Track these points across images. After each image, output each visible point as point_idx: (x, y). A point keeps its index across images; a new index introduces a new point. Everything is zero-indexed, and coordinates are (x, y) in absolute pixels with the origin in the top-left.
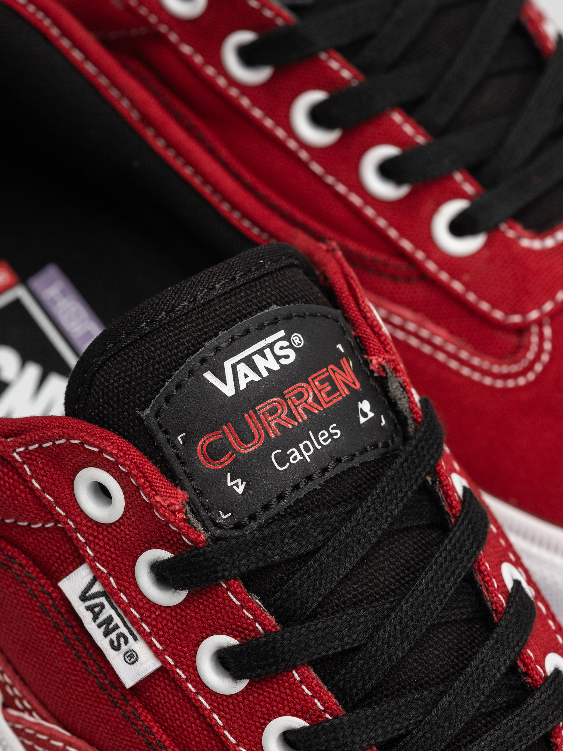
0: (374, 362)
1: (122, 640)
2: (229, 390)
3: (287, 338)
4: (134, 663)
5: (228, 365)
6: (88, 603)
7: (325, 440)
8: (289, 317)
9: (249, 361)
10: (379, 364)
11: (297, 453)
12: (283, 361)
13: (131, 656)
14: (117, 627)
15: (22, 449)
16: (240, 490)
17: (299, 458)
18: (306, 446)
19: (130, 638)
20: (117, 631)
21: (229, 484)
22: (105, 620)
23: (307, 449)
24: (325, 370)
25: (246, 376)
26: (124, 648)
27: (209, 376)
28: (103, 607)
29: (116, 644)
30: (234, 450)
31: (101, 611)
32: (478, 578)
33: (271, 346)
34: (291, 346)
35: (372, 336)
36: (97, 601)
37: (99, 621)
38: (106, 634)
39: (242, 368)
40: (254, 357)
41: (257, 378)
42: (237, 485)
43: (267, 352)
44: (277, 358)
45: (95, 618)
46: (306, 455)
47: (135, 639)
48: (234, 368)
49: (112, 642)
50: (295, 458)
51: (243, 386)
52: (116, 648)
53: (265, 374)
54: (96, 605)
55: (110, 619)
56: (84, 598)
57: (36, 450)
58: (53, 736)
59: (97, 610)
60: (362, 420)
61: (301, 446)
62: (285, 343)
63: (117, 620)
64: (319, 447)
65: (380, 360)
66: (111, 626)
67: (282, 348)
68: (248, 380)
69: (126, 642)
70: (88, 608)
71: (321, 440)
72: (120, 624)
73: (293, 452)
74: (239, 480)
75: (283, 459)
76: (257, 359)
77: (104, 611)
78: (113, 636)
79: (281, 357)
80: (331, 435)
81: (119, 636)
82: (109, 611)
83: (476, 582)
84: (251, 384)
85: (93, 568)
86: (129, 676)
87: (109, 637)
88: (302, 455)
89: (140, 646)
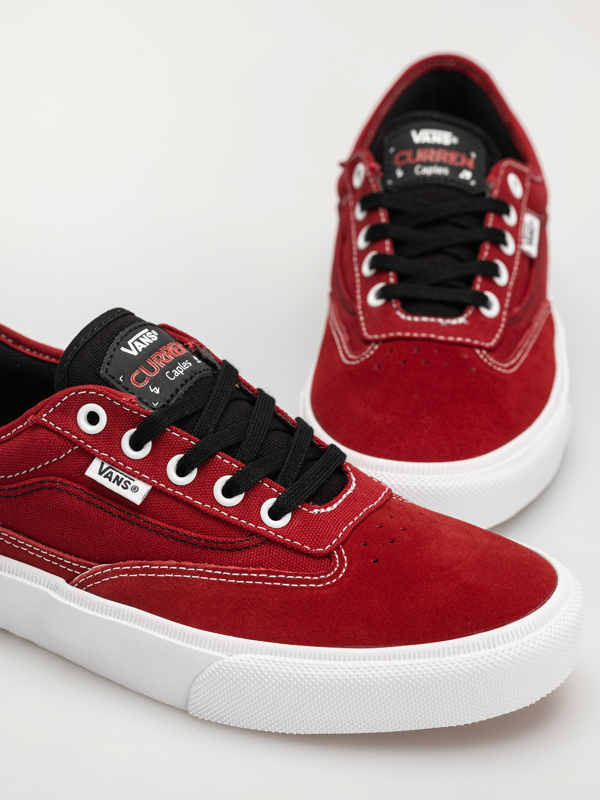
0: (191, 344)
1: (127, 484)
2: (135, 353)
3: (150, 331)
4: (137, 490)
5: (130, 343)
6: (104, 475)
9: (138, 341)
10: (193, 344)
11: (176, 372)
12: (153, 339)
13: (135, 489)
14: (122, 479)
15: (45, 415)
16: (158, 392)
17: (178, 374)
18: (179, 369)
19: (131, 481)
20: (123, 481)
21: (152, 391)
22: (115, 479)
23: (181, 370)
25: (140, 346)
26: (130, 487)
27: (123, 349)
28: (111, 473)
29: (125, 486)
30: (148, 377)
31: (111, 476)
32: (280, 414)
33: (145, 335)
34: (153, 334)
36: (108, 471)
37: (112, 480)
38: (118, 484)
39: (137, 343)
40: (139, 339)
41: (145, 346)
42: (155, 390)
45: (110, 480)
46: (181, 372)
47: (134, 480)
48: (133, 344)
49: (123, 487)
50: (176, 374)
51: (140, 350)
52: (126, 488)
53: (148, 345)
54: (108, 474)
55: (117, 477)
56: (100, 473)
57: (53, 411)
58: (103, 569)
59: (109, 476)
60: (197, 362)
61: (177, 368)
62: (150, 333)
63: (121, 476)
64: (185, 369)
66: (119, 480)
67: (150, 335)
68: (142, 347)
69: (130, 484)
70: (105, 477)
71: (184, 366)
72: (123, 477)
73: (174, 372)
74: (156, 388)
75: (172, 375)
76: (141, 339)
77: (113, 475)
78: (122, 483)
79: (151, 338)
80: (188, 366)
81: (125, 482)
82: (115, 474)
83: (279, 417)
84: (143, 349)
86: (137, 498)
87: (120, 485)
88: (179, 372)
89: (137, 483)
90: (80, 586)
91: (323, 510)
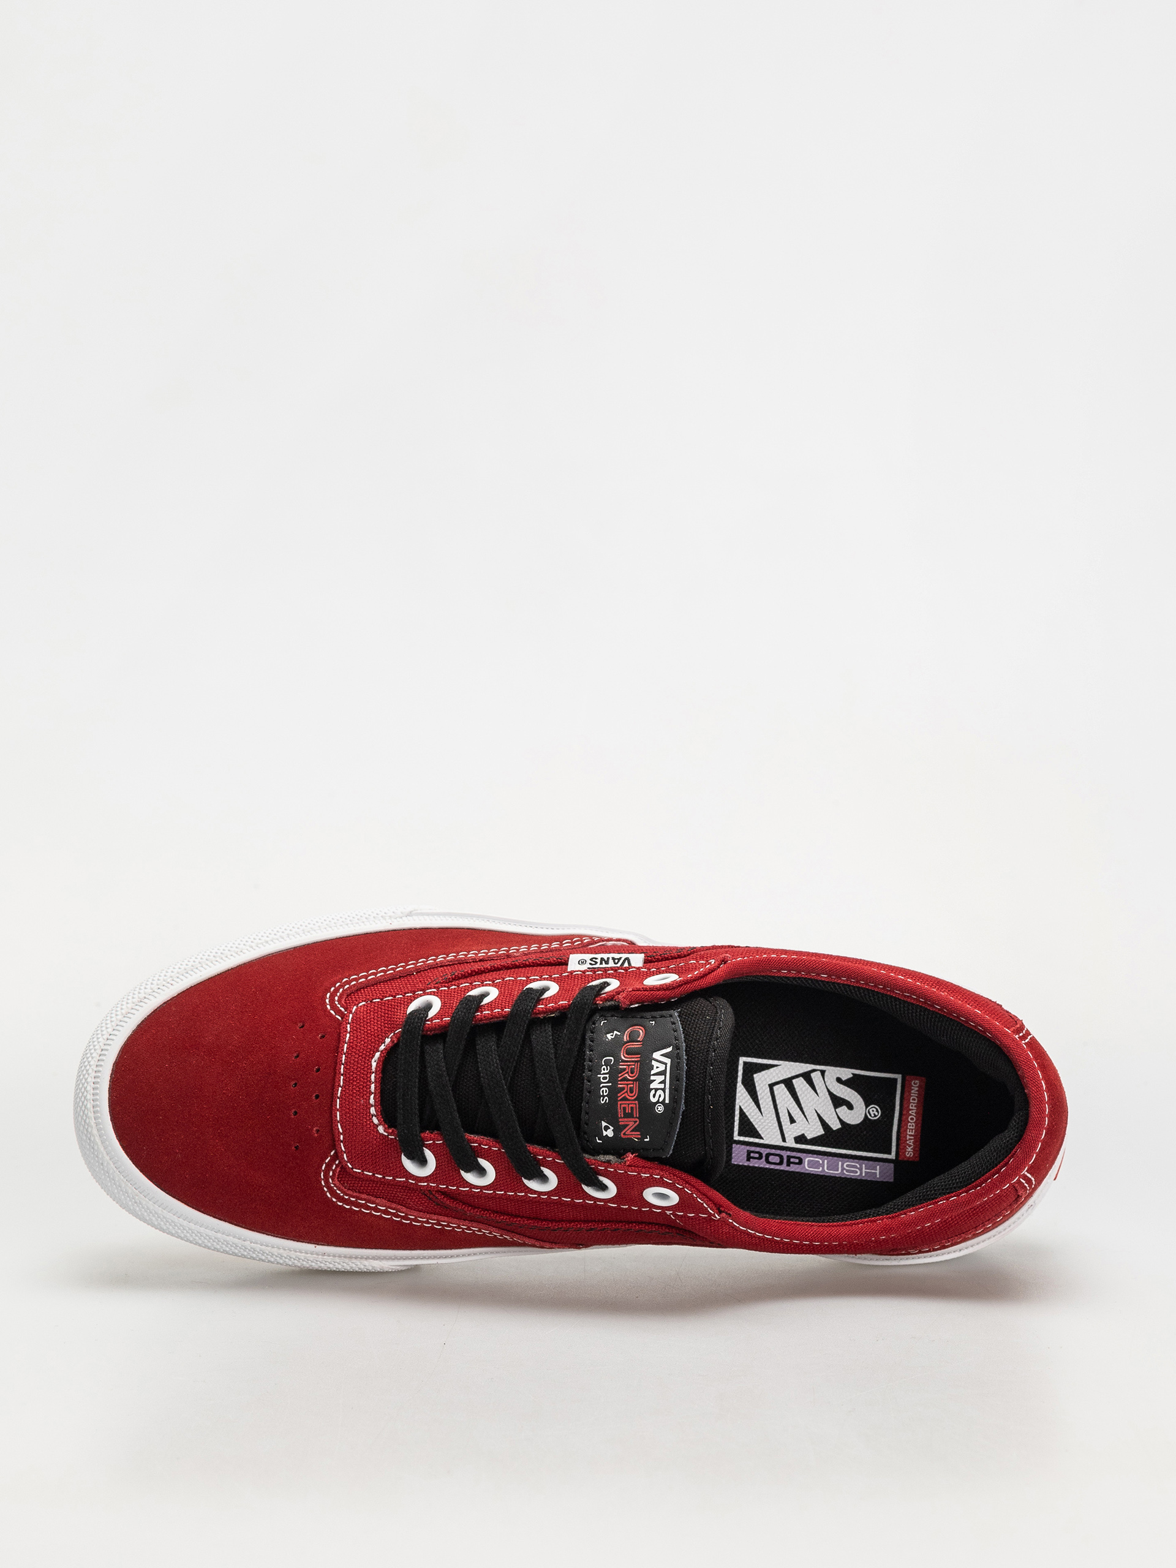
0: (631, 1155)
1: (593, 963)
2: (657, 1055)
3: (663, 1102)
4: (579, 962)
5: (668, 1061)
6: (623, 959)
7: (603, 1091)
9: (663, 1073)
11: (606, 1071)
12: (653, 1092)
13: (583, 962)
17: (603, 1072)
19: (591, 966)
20: (599, 963)
21: (615, 1032)
22: (609, 961)
23: (605, 1078)
24: (638, 1116)
25: (657, 1067)
26: (589, 962)
27: (669, 1049)
28: (615, 963)
29: (594, 960)
30: (628, 1043)
33: (664, 1090)
34: (658, 1102)
36: (620, 963)
38: (602, 958)
39: (662, 1068)
40: (664, 1076)
41: (653, 1072)
42: (612, 1036)
43: (662, 1086)
44: (656, 1090)
45: (614, 958)
46: (602, 1076)
47: (588, 967)
48: (666, 1064)
49: (596, 959)
50: (604, 1069)
51: (653, 1063)
52: (591, 960)
53: (652, 1078)
56: (627, 959)
59: (617, 961)
60: (604, 1124)
62: (661, 1100)
63: (604, 966)
64: (601, 1086)
65: (629, 1158)
66: (603, 962)
67: (660, 1096)
68: (655, 1068)
69: (590, 964)
70: (621, 958)
71: (604, 1089)
72: (601, 966)
75: (607, 1063)
76: (662, 1078)
79: (656, 1092)
80: (604, 1096)
81: (596, 963)
84: (652, 1068)
86: (575, 957)
87: (600, 959)
88: (604, 1074)
89: (584, 967)
91: (382, 1047)
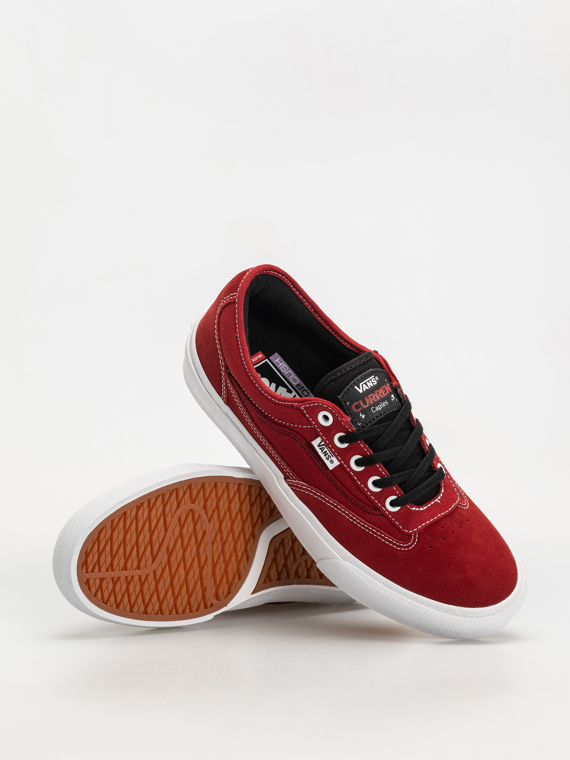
0: (394, 384)
1: (329, 457)
2: (361, 391)
3: (374, 378)
4: (332, 463)
5: (361, 384)
6: (320, 447)
7: (384, 405)
8: (374, 372)
9: (366, 384)
10: (395, 385)
11: (378, 408)
12: (374, 384)
13: (332, 461)
14: (328, 454)
15: (304, 406)
16: (363, 417)
17: (378, 409)
18: (380, 406)
19: (331, 456)
20: (328, 455)
21: (361, 416)
22: (325, 452)
23: (380, 407)
24: (383, 386)
25: (365, 388)
26: (330, 459)
27: (356, 387)
28: (324, 448)
29: (328, 458)
30: (362, 407)
31: (323, 450)
32: (421, 442)
33: (371, 380)
34: (375, 380)
35: (392, 376)
36: (323, 447)
37: (323, 452)
38: (325, 455)
39: (364, 385)
40: (367, 383)
41: (368, 388)
42: (362, 416)
43: (370, 381)
44: (372, 383)
45: (322, 452)
46: (380, 408)
47: (333, 457)
48: (362, 385)
49: (326, 458)
50: (377, 409)
51: (364, 390)
52: (328, 459)
53: (370, 387)
54: (322, 448)
55: (326, 451)
56: (319, 446)
57: (308, 407)
58: (303, 485)
59: (322, 449)
60: (392, 400)
61: (379, 406)
62: (374, 379)
63: (328, 452)
64: (383, 407)
65: (395, 384)
67: (373, 380)
68: (366, 388)
69: (330, 458)
70: (320, 449)
71: (383, 405)
72: (329, 453)
73: (377, 408)
74: (363, 415)
75: (374, 409)
76: (368, 383)
77: (324, 450)
78: (327, 456)
79: (373, 383)
80: (386, 403)
81: (328, 456)
82: (326, 449)
83: (421, 443)
84: (366, 390)
85: (322, 438)
86: (331, 467)
87: (326, 457)
88: (379, 408)
89: (334, 459)
90: (289, 485)
91: (418, 509)
